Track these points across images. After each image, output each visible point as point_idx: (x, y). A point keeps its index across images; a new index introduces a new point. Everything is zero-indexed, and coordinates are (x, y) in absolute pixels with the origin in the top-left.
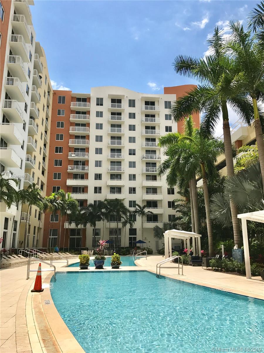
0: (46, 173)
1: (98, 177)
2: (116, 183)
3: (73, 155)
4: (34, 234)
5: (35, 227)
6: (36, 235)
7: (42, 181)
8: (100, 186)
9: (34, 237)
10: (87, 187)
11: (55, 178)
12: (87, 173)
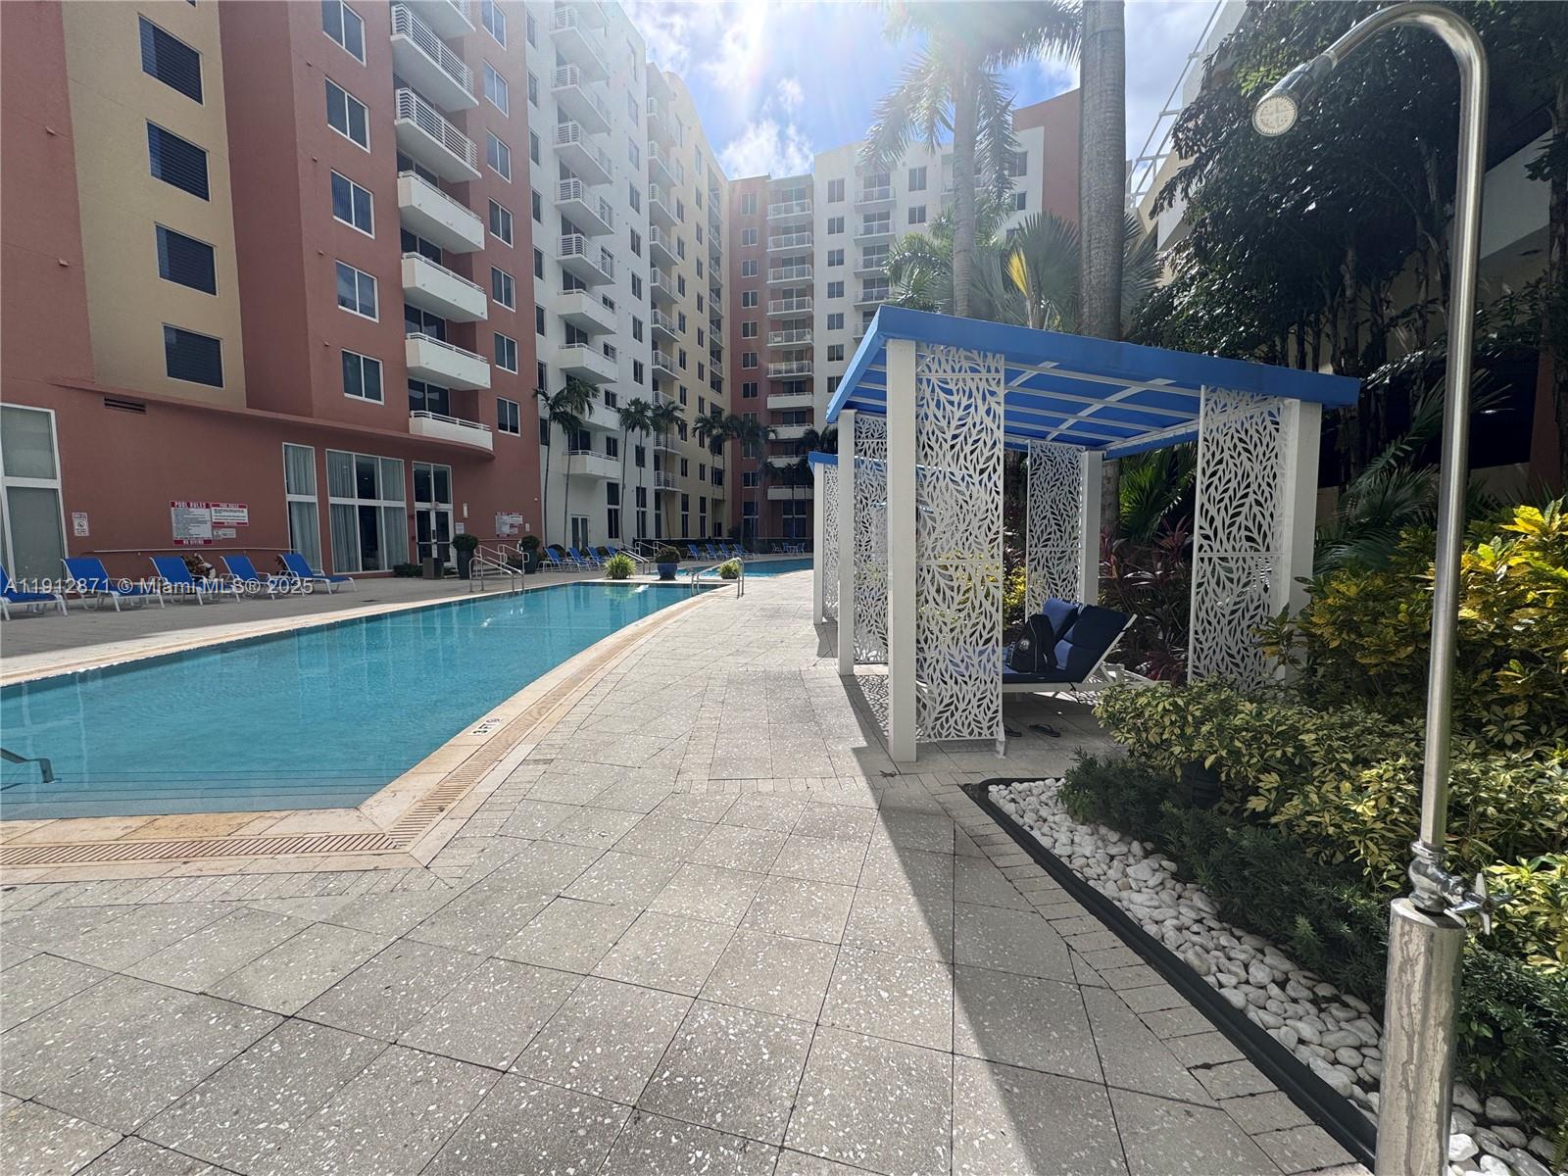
0: (726, 386)
3: (776, 339)
4: (703, 511)
5: (703, 500)
6: (709, 514)
7: (712, 404)
9: (703, 519)
10: (811, 410)
11: (746, 395)
12: (811, 379)
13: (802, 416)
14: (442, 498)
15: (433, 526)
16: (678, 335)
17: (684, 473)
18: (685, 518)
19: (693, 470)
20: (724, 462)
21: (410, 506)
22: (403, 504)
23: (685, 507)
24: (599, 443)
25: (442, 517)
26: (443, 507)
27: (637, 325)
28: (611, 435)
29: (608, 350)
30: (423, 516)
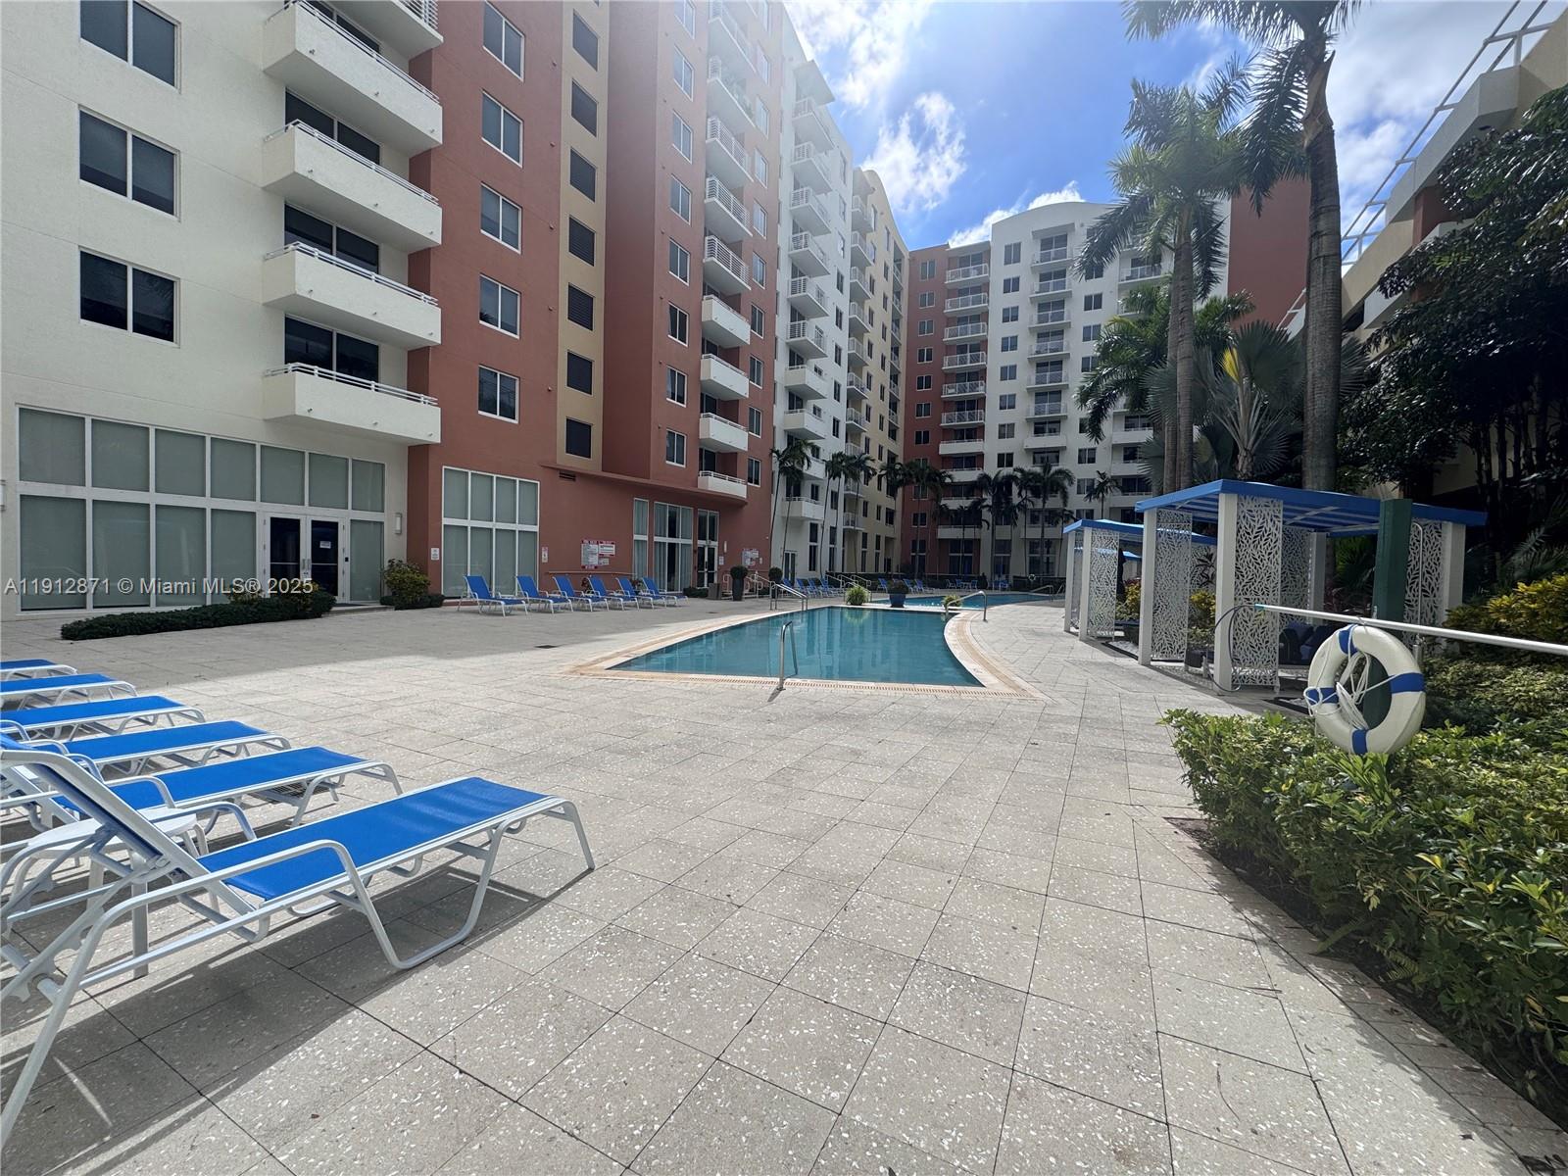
0: (900, 434)
1: (1006, 431)
2: (1046, 441)
3: (950, 391)
4: (878, 547)
5: (878, 537)
6: (882, 551)
7: (889, 451)
8: (1010, 451)
9: (877, 555)
11: (918, 442)
12: (982, 427)
13: (973, 461)
14: (712, 538)
15: (706, 559)
16: (867, 393)
17: (865, 514)
18: (864, 553)
19: (872, 511)
20: (895, 504)
21: (695, 543)
22: (690, 542)
23: (865, 545)
24: (806, 490)
25: (711, 551)
26: (714, 544)
27: (837, 386)
28: (815, 483)
29: (817, 411)
30: (702, 549)
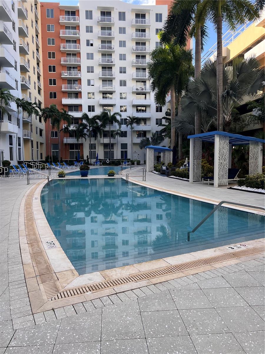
2: (107, 101)
7: (39, 100)
8: (93, 105)
10: (81, 106)
11: (51, 97)
12: (80, 92)
13: (78, 107)
18: (33, 150)
23: (32, 146)
